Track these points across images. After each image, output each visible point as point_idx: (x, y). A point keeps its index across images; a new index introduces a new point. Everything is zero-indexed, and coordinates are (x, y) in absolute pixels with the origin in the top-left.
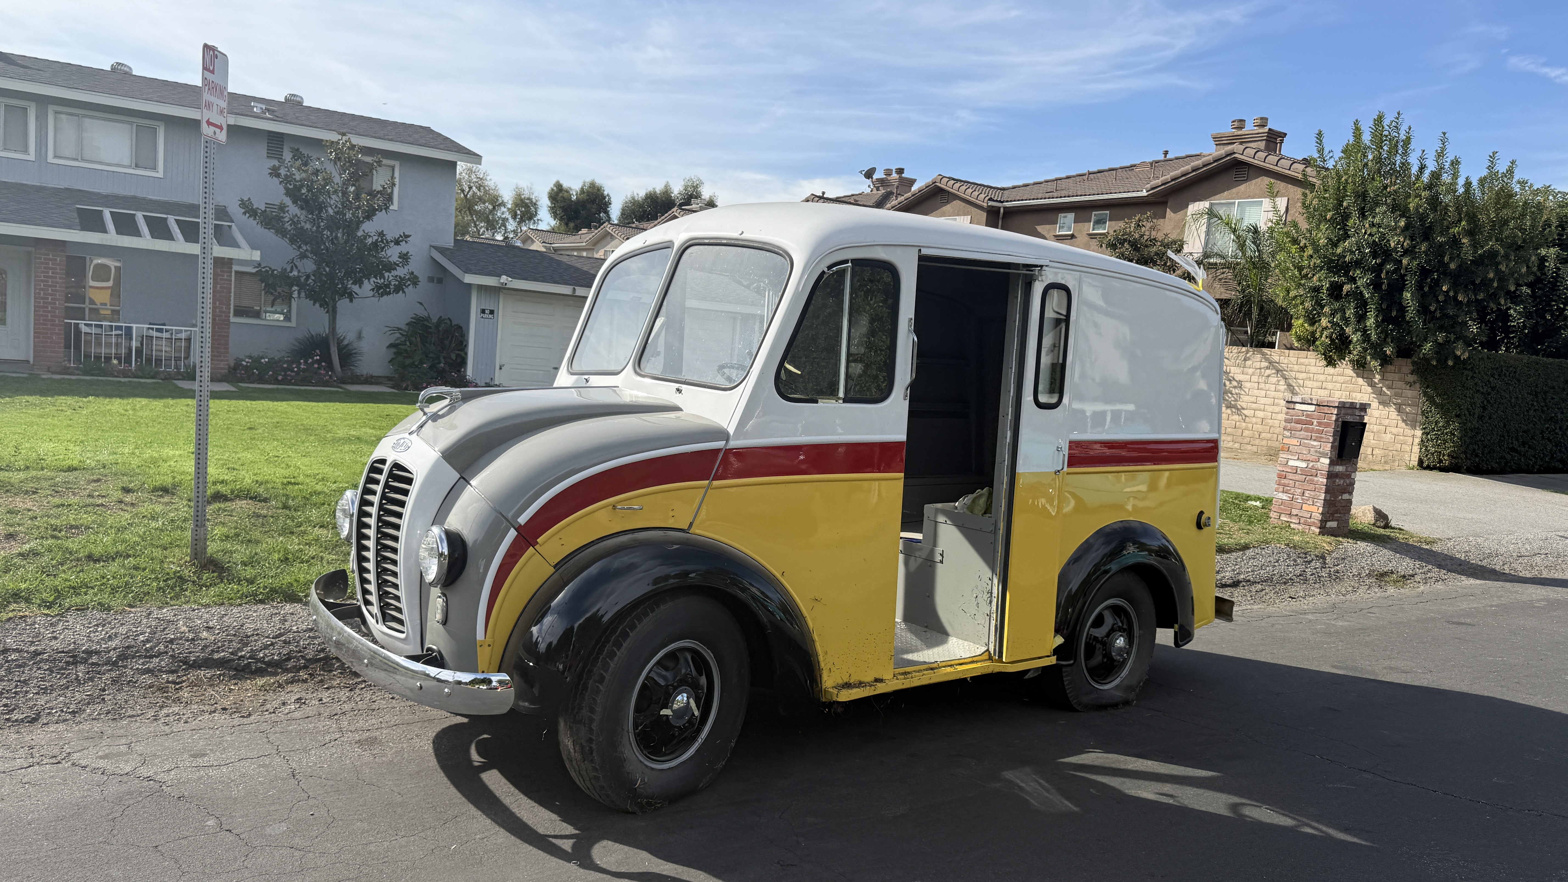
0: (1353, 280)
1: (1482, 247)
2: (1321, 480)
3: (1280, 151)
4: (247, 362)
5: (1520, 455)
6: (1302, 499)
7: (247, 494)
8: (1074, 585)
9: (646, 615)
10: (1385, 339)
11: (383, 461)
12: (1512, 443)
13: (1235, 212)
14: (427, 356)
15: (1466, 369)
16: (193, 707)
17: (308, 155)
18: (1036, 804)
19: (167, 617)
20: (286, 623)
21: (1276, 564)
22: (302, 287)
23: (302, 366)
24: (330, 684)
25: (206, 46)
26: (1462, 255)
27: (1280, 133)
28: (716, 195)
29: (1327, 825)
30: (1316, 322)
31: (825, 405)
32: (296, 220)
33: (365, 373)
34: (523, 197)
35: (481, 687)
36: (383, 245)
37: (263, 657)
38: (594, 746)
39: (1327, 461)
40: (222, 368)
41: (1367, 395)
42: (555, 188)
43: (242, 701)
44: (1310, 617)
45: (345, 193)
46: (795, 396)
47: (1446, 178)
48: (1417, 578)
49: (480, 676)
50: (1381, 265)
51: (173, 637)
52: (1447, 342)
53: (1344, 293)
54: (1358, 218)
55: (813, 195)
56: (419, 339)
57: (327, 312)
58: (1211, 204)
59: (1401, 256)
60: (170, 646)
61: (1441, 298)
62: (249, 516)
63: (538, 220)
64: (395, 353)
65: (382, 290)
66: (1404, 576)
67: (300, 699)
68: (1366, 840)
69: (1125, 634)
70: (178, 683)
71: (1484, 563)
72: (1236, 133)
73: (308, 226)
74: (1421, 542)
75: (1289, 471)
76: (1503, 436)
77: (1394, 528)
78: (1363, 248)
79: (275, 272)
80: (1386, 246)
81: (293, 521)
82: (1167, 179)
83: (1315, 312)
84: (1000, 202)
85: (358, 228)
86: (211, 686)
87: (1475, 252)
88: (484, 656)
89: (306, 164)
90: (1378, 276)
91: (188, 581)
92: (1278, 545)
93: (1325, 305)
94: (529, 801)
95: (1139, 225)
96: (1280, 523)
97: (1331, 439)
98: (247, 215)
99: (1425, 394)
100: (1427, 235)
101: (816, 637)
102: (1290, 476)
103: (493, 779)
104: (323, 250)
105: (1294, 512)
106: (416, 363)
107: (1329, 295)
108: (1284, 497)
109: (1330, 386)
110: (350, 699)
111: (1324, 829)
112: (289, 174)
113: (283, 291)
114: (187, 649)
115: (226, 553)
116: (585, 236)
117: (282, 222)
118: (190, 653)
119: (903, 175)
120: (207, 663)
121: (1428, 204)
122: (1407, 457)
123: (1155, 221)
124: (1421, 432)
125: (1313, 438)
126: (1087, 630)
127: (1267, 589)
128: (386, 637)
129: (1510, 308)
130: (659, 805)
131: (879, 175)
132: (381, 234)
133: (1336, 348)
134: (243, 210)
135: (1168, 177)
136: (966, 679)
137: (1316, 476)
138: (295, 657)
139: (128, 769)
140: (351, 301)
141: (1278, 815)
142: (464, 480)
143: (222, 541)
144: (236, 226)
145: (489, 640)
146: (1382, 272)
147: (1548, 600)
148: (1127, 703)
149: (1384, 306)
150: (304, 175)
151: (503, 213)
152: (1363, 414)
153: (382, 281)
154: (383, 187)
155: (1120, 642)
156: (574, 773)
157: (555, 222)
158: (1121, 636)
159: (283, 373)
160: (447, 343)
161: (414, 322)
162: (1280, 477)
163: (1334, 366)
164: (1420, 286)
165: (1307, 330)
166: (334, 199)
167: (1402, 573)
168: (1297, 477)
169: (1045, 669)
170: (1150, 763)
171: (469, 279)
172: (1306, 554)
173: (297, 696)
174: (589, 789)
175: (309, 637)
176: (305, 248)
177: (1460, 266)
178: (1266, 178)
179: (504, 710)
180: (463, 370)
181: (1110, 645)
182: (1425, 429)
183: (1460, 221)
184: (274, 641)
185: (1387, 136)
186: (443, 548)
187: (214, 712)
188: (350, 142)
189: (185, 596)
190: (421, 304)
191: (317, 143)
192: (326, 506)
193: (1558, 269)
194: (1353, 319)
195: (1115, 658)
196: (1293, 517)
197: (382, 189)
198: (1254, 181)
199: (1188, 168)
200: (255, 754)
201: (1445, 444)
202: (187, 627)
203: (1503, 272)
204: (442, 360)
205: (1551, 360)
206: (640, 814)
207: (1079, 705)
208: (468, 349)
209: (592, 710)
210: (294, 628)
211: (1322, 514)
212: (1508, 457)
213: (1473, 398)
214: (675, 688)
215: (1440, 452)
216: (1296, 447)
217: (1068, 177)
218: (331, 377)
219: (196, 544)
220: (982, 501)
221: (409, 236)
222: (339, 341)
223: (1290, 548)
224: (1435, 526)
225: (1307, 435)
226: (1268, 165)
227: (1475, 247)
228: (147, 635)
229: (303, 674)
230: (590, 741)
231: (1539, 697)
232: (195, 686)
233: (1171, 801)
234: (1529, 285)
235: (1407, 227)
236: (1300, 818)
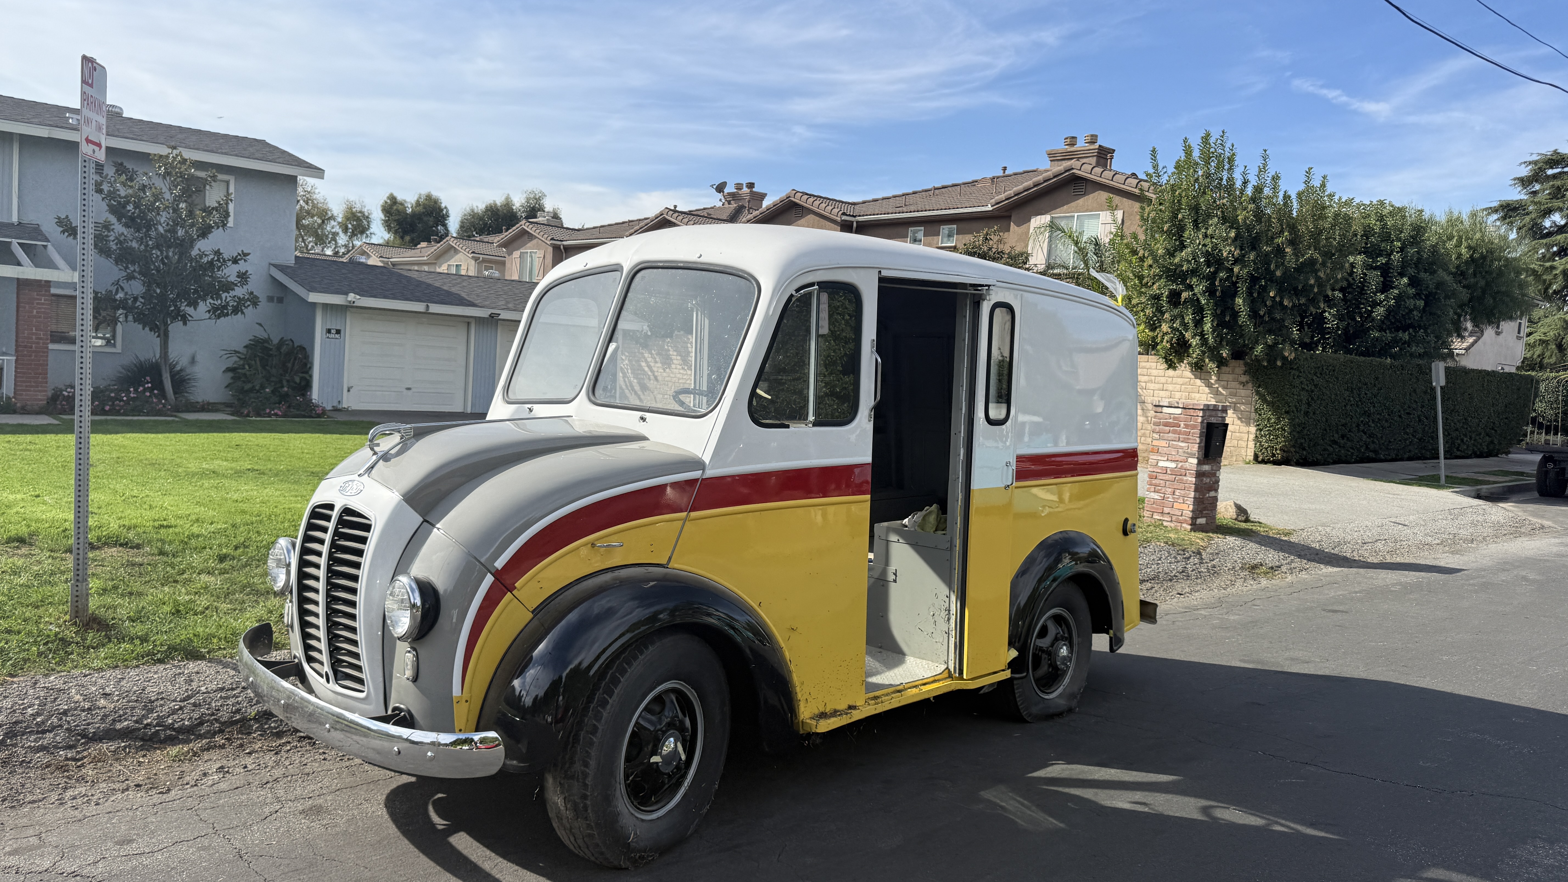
0: (1190, 287)
1: (1303, 256)
2: (1190, 479)
3: (1110, 166)
4: (69, 392)
5: (1340, 447)
6: (1174, 498)
7: (117, 541)
8: (1023, 599)
9: (635, 658)
10: (1221, 342)
11: (331, 507)
12: (1333, 436)
13: (1075, 225)
14: (267, 380)
15: (1292, 368)
16: (101, 785)
17: (133, 169)
18: (1023, 823)
19: (55, 685)
20: (192, 684)
21: (1159, 562)
22: (129, 309)
23: (132, 395)
24: (252, 749)
25: (85, 58)
26: (1286, 263)
27: (1109, 149)
28: (560, 207)
29: (1295, 822)
30: (1156, 328)
31: (797, 429)
32: (122, 238)
33: (200, 400)
34: (354, 210)
35: (464, 748)
36: (219, 264)
37: (173, 724)
38: (588, 802)
39: (1195, 461)
40: (41, 400)
41: (1205, 396)
42: (389, 201)
43: (156, 774)
44: (1203, 612)
45: (176, 210)
46: (767, 421)
47: (1267, 191)
48: (1284, 569)
49: (462, 736)
50: (1215, 273)
51: (66, 707)
52: (1276, 344)
53: (1183, 300)
54: (1193, 229)
55: (667, 208)
56: (258, 362)
57: (158, 336)
58: (1052, 218)
59: (1232, 264)
60: (64, 718)
61: (1269, 303)
62: (123, 565)
63: (371, 234)
64: (232, 378)
65: (219, 312)
66: (1272, 568)
67: (222, 767)
68: (1333, 833)
69: (1067, 643)
70: (79, 760)
71: (1336, 551)
72: (1069, 150)
73: (134, 244)
74: (1279, 534)
75: (1160, 471)
76: (1326, 430)
77: (1253, 522)
78: (1199, 257)
79: (99, 295)
80: (1218, 255)
81: (173, 568)
82: (1011, 194)
83: (1155, 318)
84: (853, 216)
85: (192, 247)
86: (117, 760)
87: (1297, 260)
88: (463, 713)
89: (131, 179)
90: (1213, 284)
91: (72, 642)
92: (1158, 543)
93: (1165, 312)
94: (509, 864)
95: (986, 239)
96: (1153, 521)
97: (1198, 440)
98: (66, 234)
99: (1258, 393)
100: (1254, 244)
101: (792, 667)
102: (1161, 476)
103: (462, 842)
104: (153, 270)
105: (1166, 510)
106: (257, 388)
107: (1169, 302)
108: (1156, 496)
109: (1170, 387)
110: (277, 763)
111: (1292, 825)
112: (112, 189)
113: (108, 315)
114: (84, 720)
115: (108, 609)
116: (425, 251)
117: (106, 241)
118: (88, 724)
119: (754, 189)
120: (110, 735)
121: (1254, 216)
122: (1243, 452)
123: (1001, 234)
124: (1255, 429)
125: (1181, 439)
126: (1036, 642)
127: (1157, 587)
128: (340, 697)
129: (1325, 311)
130: (650, 859)
131: (730, 189)
132: (218, 253)
133: (1176, 352)
134: (62, 229)
135: (1010, 193)
136: (929, 699)
137: (1185, 475)
138: (208, 721)
139: (47, 864)
140: (185, 324)
141: (1247, 815)
142: (428, 523)
143: (100, 595)
144: (53, 245)
145: (466, 695)
146: (1216, 280)
147: (1400, 584)
148: (1070, 710)
149: (1218, 312)
150: (130, 191)
151: (333, 227)
152: (1224, 415)
153: (219, 302)
154: (219, 202)
155: (1064, 651)
156: (563, 832)
157: (389, 235)
158: (1065, 645)
159: (110, 403)
160: (289, 365)
161: (253, 345)
162: (1151, 477)
163: (1175, 368)
164: (1250, 293)
165: (1148, 335)
166: (164, 217)
167: (1270, 565)
168: (1167, 477)
169: (1000, 683)
170: (1113, 771)
171: (314, 297)
172: (1184, 551)
173: (218, 765)
174: (580, 847)
175: (221, 697)
176: (132, 269)
177: (1284, 274)
178: (1102, 192)
179: (494, 770)
180: (309, 393)
181: (1055, 654)
182: (1258, 425)
183: (1282, 232)
184: (182, 704)
185: (1213, 153)
186: (415, 599)
187: (127, 789)
188: (181, 156)
189: (73, 661)
190: (260, 325)
191: (144, 157)
192: (207, 550)
193: (1365, 275)
194: (1191, 325)
195: (1059, 667)
196: (1165, 515)
197: (217, 205)
198: (1091, 195)
199: (1030, 183)
200: (189, 835)
201: (1277, 439)
202: (81, 695)
203: (1321, 278)
204: (285, 383)
205: (1362, 358)
206: (633, 869)
207: (1030, 716)
208: (313, 371)
209: (586, 765)
210: (203, 689)
211: (1192, 511)
212: (1331, 449)
213: (1300, 396)
214: (664, 732)
215: (1273, 447)
216: (1165, 449)
217: (914, 193)
218: (164, 405)
219: (77, 601)
220: (932, 519)
221: (248, 254)
222: (172, 367)
223: (1169, 546)
224: (1286, 517)
225: (1175, 437)
226: (1104, 180)
227: (1297, 256)
228: (36, 707)
229: (219, 739)
230: (584, 797)
231: (1428, 679)
232: (99, 761)
233: (1146, 810)
234: (1342, 290)
235: (1235, 239)
236: (1267, 817)
